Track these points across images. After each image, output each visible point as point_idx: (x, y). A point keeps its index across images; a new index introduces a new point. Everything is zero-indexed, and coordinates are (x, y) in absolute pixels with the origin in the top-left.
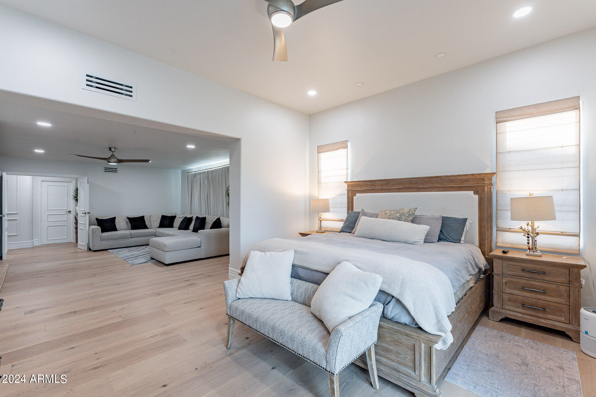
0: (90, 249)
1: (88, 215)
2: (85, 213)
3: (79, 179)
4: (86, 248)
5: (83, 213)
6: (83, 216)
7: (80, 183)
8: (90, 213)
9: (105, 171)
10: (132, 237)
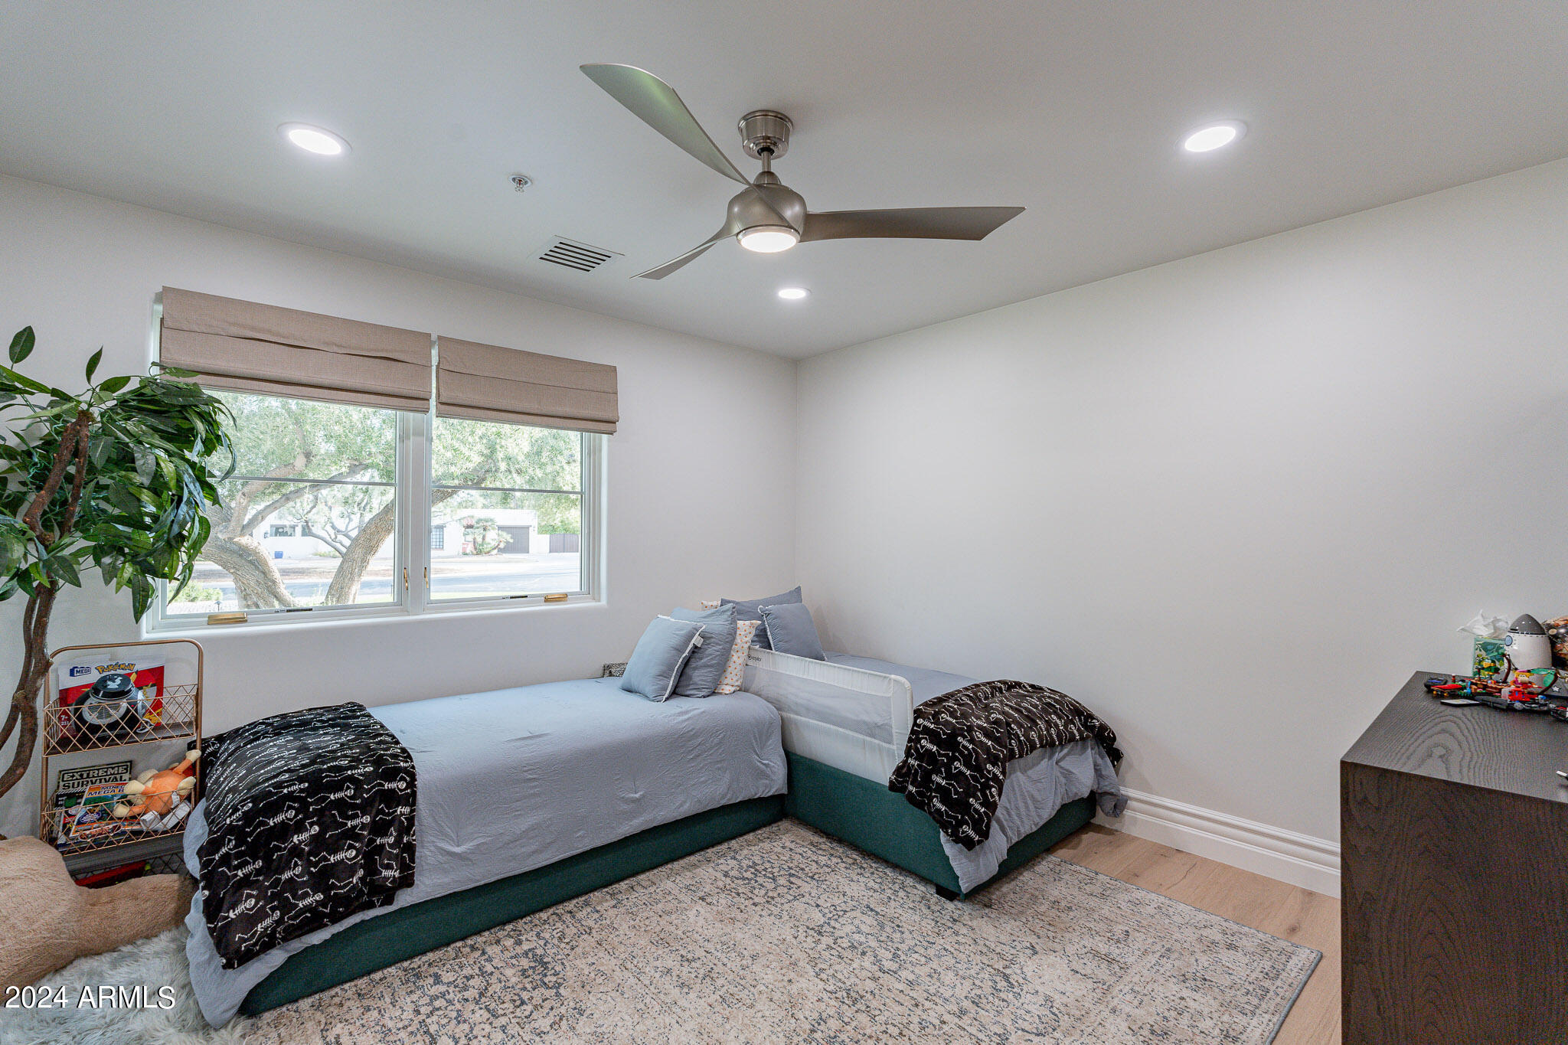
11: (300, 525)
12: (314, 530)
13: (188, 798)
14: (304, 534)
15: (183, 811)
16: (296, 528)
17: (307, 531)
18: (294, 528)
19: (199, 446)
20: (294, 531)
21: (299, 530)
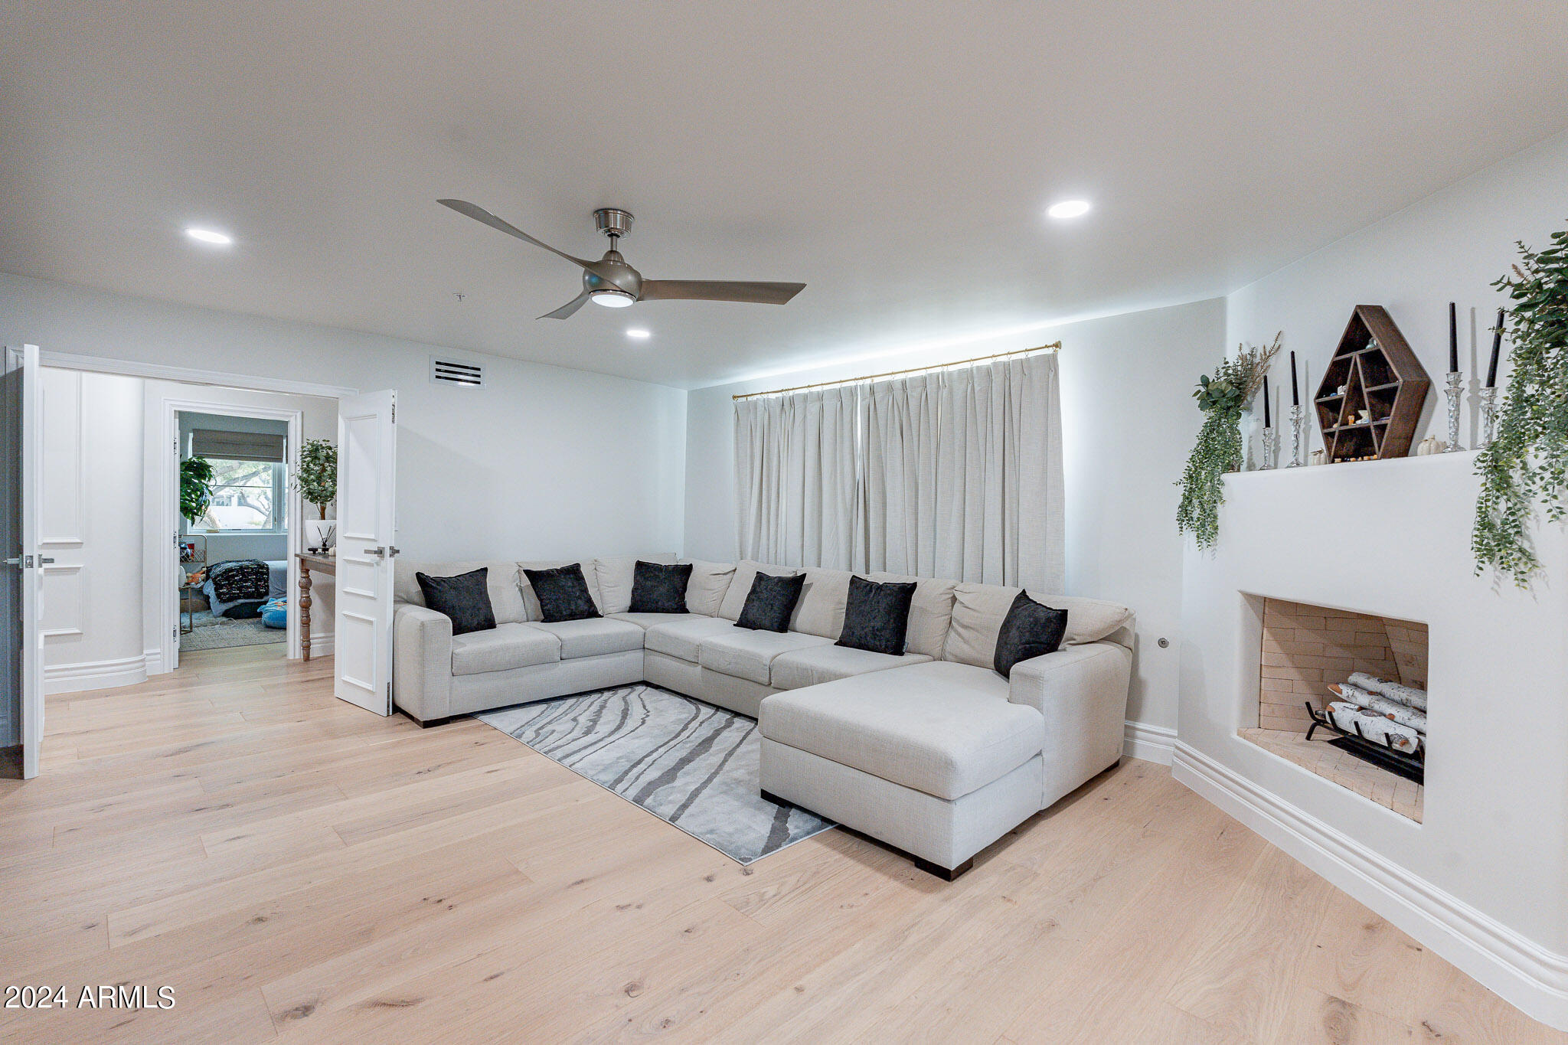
0: (396, 709)
1: (393, 559)
2: (380, 552)
3: (340, 402)
4: (381, 706)
5: (367, 552)
6: (370, 565)
7: (349, 419)
8: (398, 551)
9: (437, 377)
10: (564, 656)
11: (236, 496)
12: (249, 500)
13: (203, 580)
14: (240, 504)
15: (202, 583)
16: (232, 498)
17: (242, 501)
18: (230, 498)
19: (207, 479)
20: (230, 501)
21: (235, 500)
